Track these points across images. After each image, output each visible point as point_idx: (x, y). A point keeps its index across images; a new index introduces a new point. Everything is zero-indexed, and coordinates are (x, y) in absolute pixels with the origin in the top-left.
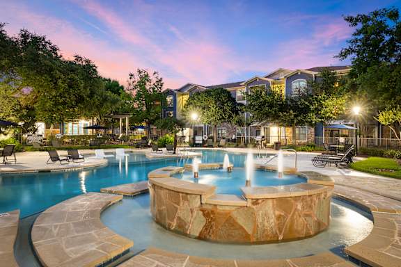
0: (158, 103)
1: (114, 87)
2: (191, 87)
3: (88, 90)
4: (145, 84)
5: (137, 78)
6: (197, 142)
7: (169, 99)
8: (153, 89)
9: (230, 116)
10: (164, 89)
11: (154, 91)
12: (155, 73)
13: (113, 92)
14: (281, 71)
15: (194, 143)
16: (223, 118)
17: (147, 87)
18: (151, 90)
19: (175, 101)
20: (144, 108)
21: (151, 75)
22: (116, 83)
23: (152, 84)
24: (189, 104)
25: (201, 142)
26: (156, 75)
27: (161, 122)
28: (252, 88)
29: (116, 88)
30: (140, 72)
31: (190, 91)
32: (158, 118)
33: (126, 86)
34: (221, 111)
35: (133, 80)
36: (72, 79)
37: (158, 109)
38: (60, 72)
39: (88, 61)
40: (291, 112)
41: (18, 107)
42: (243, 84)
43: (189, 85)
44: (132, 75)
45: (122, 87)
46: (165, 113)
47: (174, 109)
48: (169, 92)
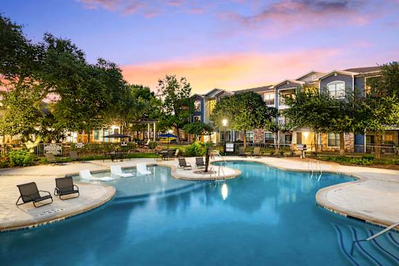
0: (185, 108)
1: (146, 94)
2: (217, 92)
3: (111, 95)
4: (174, 90)
5: (166, 85)
6: (227, 150)
7: (197, 104)
8: (182, 94)
9: (262, 122)
10: (192, 94)
11: (182, 97)
12: (182, 79)
13: (144, 97)
14: (313, 73)
15: (225, 151)
16: (255, 123)
17: (176, 93)
18: (179, 95)
19: (202, 105)
20: (173, 113)
21: (178, 80)
22: (148, 90)
23: (180, 89)
24: (217, 108)
25: (232, 150)
26: (184, 81)
27: (189, 127)
28: (283, 91)
29: (147, 94)
30: (168, 78)
31: (217, 96)
32: (186, 122)
33: (156, 92)
34: (252, 116)
35: (162, 86)
36: (93, 83)
37: (186, 114)
38: (80, 75)
39: (113, 65)
40: (347, 117)
41: (32, 115)
42: (272, 87)
43: (216, 90)
44: (161, 82)
45: (153, 94)
46: (192, 117)
47: (201, 113)
48: (196, 97)
